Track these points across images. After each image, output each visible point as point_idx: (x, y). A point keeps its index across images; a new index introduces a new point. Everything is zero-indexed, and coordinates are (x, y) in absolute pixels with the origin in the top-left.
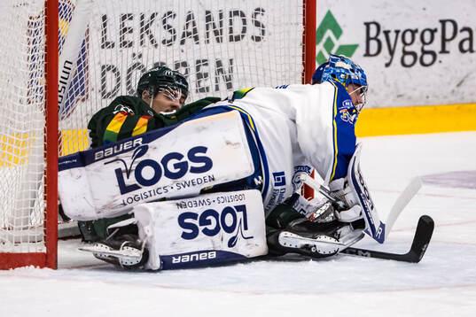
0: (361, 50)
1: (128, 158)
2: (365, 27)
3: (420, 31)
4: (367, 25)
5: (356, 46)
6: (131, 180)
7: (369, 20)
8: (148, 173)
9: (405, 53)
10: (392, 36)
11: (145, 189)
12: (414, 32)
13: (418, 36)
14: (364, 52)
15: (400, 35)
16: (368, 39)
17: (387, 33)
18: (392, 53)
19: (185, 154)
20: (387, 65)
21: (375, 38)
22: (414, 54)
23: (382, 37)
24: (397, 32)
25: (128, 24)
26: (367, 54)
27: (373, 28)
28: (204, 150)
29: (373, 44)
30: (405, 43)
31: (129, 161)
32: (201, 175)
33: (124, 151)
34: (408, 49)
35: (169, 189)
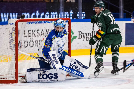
0: (78, 37)
1: (41, 72)
2: (78, 32)
3: (90, 33)
4: (79, 32)
5: (76, 37)
6: (41, 77)
7: (79, 31)
8: (45, 76)
9: (87, 38)
10: (84, 34)
11: (43, 80)
12: (89, 33)
13: (89, 34)
14: (78, 38)
15: (86, 34)
16: (79, 35)
17: (83, 34)
18: (84, 38)
19: (53, 74)
20: (83, 40)
21: (81, 35)
22: (89, 38)
23: (82, 34)
24: (85, 33)
25: (30, 32)
26: (79, 38)
27: (80, 33)
28: (57, 74)
29: (80, 36)
30: (87, 36)
31: (41, 73)
32: (55, 79)
33: (41, 71)
34: (87, 37)
35: (48, 81)
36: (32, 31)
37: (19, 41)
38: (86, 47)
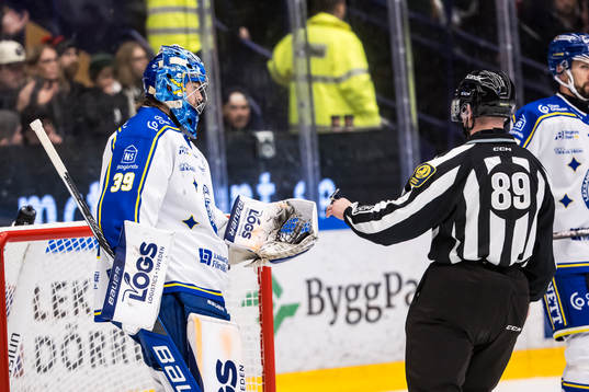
0: (304, 309)
2: (305, 286)
3: (364, 285)
4: (309, 282)
7: (310, 276)
9: (350, 310)
10: (335, 293)
12: (357, 288)
13: (362, 292)
14: (307, 311)
15: (343, 291)
16: (311, 297)
17: (329, 290)
18: (335, 309)
20: (332, 323)
21: (318, 296)
22: (358, 311)
23: (324, 294)
24: (340, 288)
25: (60, 293)
26: (310, 313)
27: (315, 287)
29: (316, 302)
30: (349, 300)
34: (353, 305)
36: (70, 288)
37: (15, 338)
38: (347, 355)
